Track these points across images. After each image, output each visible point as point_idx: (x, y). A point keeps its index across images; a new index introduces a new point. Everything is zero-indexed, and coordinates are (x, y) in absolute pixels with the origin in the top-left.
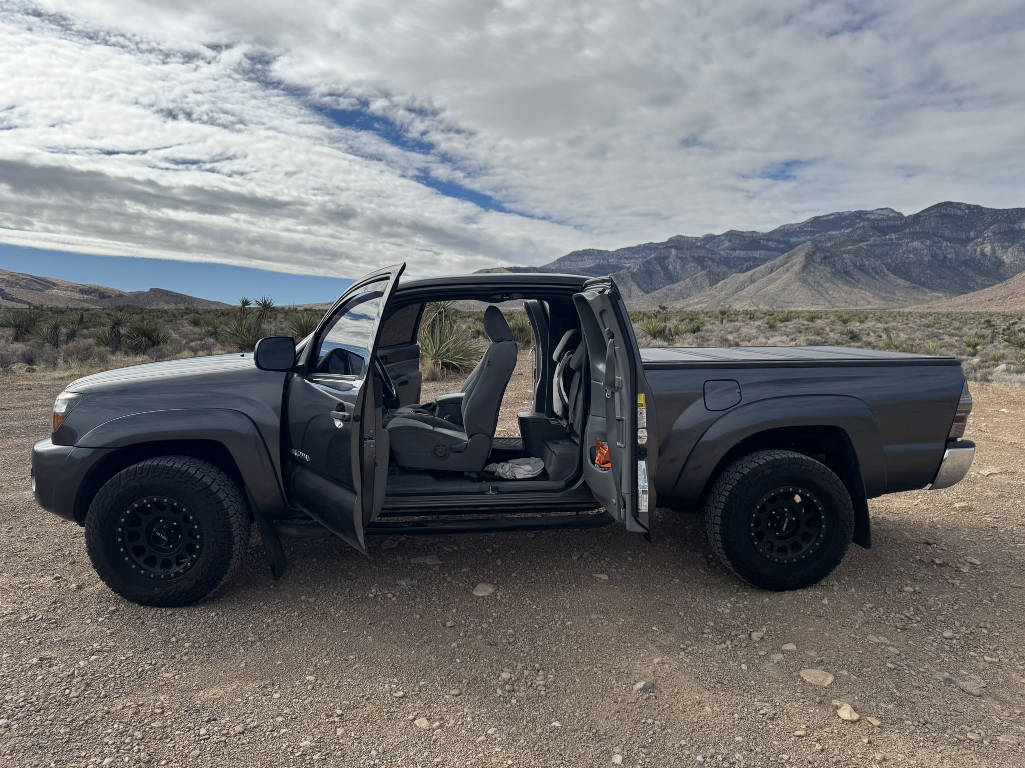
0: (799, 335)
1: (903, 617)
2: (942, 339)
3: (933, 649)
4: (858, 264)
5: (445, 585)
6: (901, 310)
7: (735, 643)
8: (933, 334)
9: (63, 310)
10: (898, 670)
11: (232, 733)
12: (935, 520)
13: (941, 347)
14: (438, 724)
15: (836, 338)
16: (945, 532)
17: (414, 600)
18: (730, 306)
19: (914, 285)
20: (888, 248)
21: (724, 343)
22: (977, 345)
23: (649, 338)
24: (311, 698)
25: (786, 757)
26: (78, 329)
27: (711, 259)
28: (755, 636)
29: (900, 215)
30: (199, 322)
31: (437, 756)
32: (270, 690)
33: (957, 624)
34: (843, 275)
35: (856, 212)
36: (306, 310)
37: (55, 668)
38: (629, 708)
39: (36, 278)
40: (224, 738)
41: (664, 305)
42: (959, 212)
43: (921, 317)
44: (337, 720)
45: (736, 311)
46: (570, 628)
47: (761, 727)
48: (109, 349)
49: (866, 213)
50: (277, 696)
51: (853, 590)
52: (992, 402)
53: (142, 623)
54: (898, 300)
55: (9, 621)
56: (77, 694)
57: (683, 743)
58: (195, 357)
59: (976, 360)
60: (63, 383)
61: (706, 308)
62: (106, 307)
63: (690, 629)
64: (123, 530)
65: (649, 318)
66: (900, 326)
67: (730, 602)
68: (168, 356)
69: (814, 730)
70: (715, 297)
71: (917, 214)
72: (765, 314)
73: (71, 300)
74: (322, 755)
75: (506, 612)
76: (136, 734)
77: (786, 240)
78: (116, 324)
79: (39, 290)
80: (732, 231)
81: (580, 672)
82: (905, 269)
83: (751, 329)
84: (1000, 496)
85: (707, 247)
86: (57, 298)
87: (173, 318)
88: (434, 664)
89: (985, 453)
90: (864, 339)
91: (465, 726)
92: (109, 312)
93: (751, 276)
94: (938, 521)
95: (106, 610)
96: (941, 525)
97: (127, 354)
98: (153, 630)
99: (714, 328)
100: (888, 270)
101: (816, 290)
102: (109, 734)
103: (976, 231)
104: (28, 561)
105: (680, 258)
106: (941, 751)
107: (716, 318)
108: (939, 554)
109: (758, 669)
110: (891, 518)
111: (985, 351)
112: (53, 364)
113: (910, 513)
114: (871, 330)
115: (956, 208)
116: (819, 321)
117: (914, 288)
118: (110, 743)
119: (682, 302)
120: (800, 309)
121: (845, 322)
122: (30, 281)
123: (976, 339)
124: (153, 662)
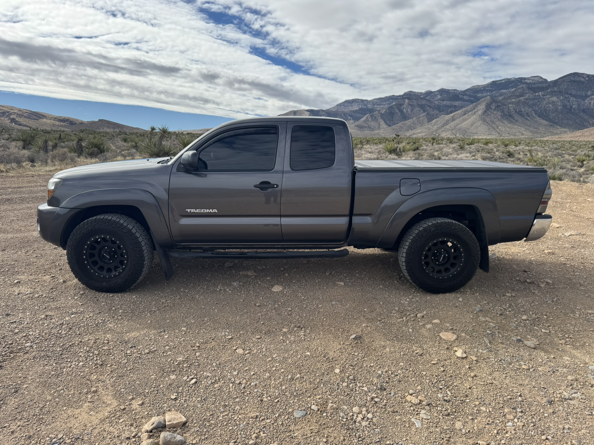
0: (477, 153)
1: (502, 308)
2: (564, 157)
3: (515, 325)
4: (518, 110)
5: (257, 285)
6: (542, 139)
7: (408, 318)
8: (558, 153)
9: (50, 131)
10: (493, 334)
11: (143, 353)
12: (532, 259)
13: (562, 162)
14: (248, 351)
15: (499, 155)
16: (536, 266)
17: (240, 292)
18: (439, 135)
19: (551, 124)
20: (537, 101)
21: (432, 157)
22: (584, 161)
23: (387, 153)
24: (184, 338)
25: (424, 373)
26: (58, 143)
27: (429, 106)
28: (419, 315)
29: (546, 80)
30: (127, 139)
31: (246, 367)
32: (163, 334)
33: (531, 313)
34: (508, 117)
35: (519, 78)
36: (188, 134)
37: (54, 320)
38: (346, 347)
39: (33, 112)
40: (139, 355)
41: (399, 134)
42: (582, 79)
43: (553, 143)
44: (196, 348)
45: (442, 137)
46: (321, 308)
47: (414, 359)
48: (76, 154)
49: (525, 79)
50: (166, 337)
51: (478, 294)
52: (583, 194)
53: (98, 300)
54: (541, 133)
55: (29, 297)
56: (65, 333)
57: (372, 365)
58: (125, 160)
59: (582, 170)
60: (51, 173)
61: (425, 136)
62: (73, 130)
63: (385, 310)
64: (86, 252)
65: (389, 141)
66: (539, 149)
67: (408, 298)
68: (110, 159)
69: (441, 361)
70: (430, 129)
71: (556, 80)
72: (459, 140)
73: (54, 125)
74: (188, 365)
75: (288, 300)
76: (95, 352)
77: (475, 95)
78: (80, 140)
79: (35, 119)
80: (442, 89)
81: (324, 329)
82: (546, 114)
83: (449, 149)
84: (572, 247)
85: (427, 98)
86: (46, 124)
87: (112, 137)
88: (248, 323)
89: (571, 223)
90: (516, 156)
91: (262, 353)
92: (76, 133)
93: (453, 117)
94: (534, 260)
95: (79, 293)
96: (535, 262)
97: (86, 158)
98: (103, 304)
99: (427, 148)
100: (536, 114)
101: (491, 126)
102: (82, 352)
103: (591, 91)
104: (37, 268)
105: (410, 105)
106: (506, 373)
107: (430, 142)
108: (530, 277)
109: (418, 332)
110: (507, 257)
111: (588, 165)
112: (45, 163)
113: (519, 255)
114: (521, 151)
115: (580, 76)
116: (491, 145)
117: (551, 125)
118: (82, 356)
119: (410, 132)
120: (481, 137)
121: (506, 146)
122: (30, 113)
123: (584, 157)
124: (103, 319)
